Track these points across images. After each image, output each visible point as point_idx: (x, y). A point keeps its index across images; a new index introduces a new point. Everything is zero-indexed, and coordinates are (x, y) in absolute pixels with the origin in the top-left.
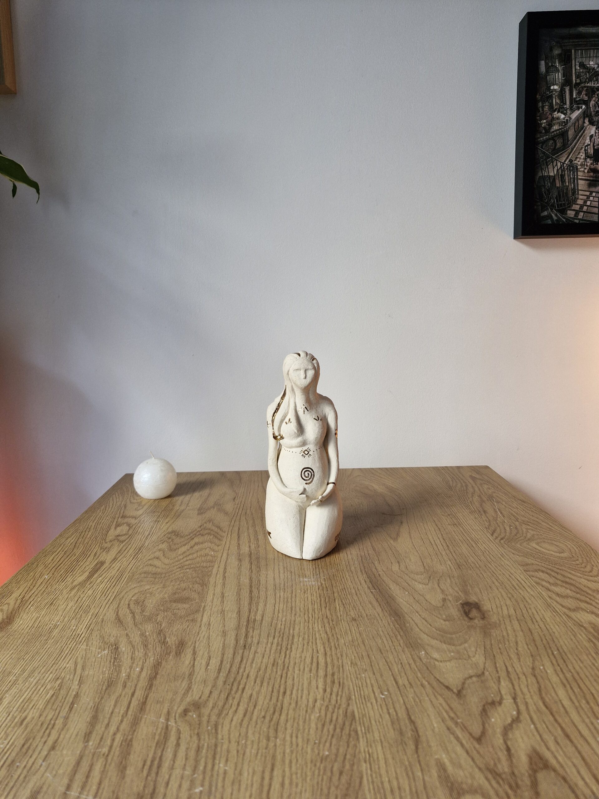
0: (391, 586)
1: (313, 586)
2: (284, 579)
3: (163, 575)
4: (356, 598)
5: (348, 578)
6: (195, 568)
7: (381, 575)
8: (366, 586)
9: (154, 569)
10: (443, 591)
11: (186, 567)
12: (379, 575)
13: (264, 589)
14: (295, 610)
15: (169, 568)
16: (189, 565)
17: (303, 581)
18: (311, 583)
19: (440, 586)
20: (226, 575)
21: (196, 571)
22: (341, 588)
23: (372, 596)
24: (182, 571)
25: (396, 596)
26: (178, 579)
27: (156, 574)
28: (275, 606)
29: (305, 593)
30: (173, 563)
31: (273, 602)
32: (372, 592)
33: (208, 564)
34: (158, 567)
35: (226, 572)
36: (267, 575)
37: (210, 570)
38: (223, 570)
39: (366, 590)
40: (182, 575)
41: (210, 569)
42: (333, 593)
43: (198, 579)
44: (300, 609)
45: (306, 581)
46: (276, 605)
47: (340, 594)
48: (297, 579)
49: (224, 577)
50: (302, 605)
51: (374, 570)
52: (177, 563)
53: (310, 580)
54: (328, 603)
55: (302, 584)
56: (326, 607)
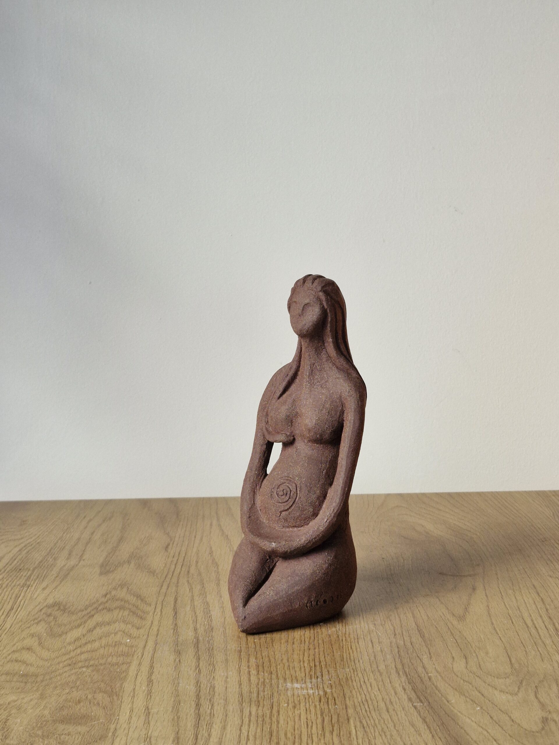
0: (450, 698)
1: (309, 697)
2: (258, 684)
3: (39, 679)
4: (386, 716)
5: (374, 683)
6: (96, 666)
7: (433, 679)
8: (405, 697)
9: (23, 668)
10: (543, 706)
11: (80, 664)
12: (430, 678)
13: (222, 701)
14: (278, 738)
15: (51, 665)
16: (86, 660)
17: (293, 689)
18: (305, 691)
19: (539, 696)
20: (153, 677)
21: (98, 671)
22: (360, 699)
23: (416, 714)
24: (74, 671)
25: (459, 714)
26: (68, 684)
27: (25, 675)
28: (240, 730)
29: (294, 707)
30: (57, 657)
31: (237, 721)
32: (415, 707)
33: (121, 659)
34: (31, 665)
35: (152, 673)
36: (227, 677)
37: (124, 669)
38: (148, 669)
39: (406, 703)
40: (73, 678)
41: (124, 667)
42: (346, 708)
43: (102, 685)
44: (286, 734)
45: (297, 688)
46: (243, 728)
47: (358, 709)
48: (280, 686)
49: (150, 682)
50: (290, 728)
51: (420, 669)
52: (64, 658)
53: (304, 685)
54: (336, 725)
55: (289, 693)
56: (332, 732)
